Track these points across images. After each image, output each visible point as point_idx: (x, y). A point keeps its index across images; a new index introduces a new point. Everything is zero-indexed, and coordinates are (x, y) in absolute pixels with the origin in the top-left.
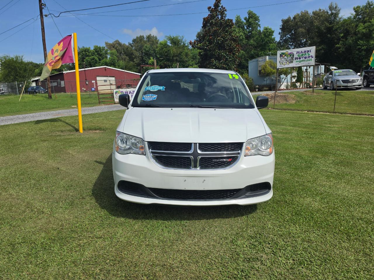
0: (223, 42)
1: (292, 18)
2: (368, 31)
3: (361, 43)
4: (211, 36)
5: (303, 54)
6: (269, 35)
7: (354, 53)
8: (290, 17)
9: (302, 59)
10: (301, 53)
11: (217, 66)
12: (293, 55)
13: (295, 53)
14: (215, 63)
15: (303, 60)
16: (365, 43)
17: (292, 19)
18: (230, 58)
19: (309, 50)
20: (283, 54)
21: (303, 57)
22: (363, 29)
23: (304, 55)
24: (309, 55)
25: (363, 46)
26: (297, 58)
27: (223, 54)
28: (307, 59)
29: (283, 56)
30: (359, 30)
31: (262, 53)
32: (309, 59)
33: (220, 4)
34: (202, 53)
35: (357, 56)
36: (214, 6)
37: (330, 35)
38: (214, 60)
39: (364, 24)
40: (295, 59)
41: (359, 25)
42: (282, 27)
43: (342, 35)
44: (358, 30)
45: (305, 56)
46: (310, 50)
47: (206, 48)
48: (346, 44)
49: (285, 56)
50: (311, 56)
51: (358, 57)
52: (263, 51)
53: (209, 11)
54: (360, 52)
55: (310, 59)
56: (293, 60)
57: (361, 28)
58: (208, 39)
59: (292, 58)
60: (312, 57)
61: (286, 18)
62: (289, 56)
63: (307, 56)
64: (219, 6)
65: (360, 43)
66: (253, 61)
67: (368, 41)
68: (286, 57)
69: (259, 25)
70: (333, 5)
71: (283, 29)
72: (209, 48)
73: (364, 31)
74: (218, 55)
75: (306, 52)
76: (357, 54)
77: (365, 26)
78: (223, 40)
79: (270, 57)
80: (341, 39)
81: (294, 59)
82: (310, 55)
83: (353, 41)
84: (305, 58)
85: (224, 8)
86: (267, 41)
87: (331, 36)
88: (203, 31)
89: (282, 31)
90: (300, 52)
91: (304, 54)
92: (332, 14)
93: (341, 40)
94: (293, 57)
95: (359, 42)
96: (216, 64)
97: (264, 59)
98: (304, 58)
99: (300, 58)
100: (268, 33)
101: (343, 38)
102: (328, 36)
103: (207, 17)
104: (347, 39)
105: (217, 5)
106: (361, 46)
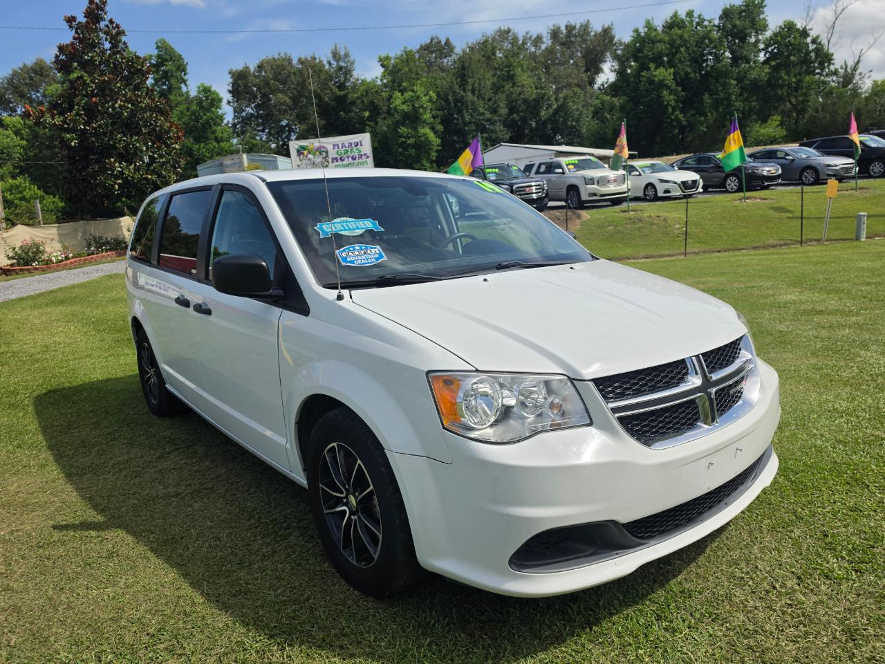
0: (132, 114)
1: (252, 69)
2: (411, 108)
3: (405, 132)
4: (93, 95)
5: (348, 151)
6: (212, 105)
7: (396, 152)
8: (247, 68)
9: (346, 162)
10: (342, 147)
11: (127, 178)
12: (327, 152)
13: (330, 148)
14: (119, 169)
15: (349, 164)
16: (411, 131)
17: (252, 72)
18: (161, 156)
19: (357, 140)
20: (304, 148)
21: (348, 157)
22: (403, 103)
23: (349, 153)
24: (360, 151)
25: (409, 138)
26: (336, 158)
27: (138, 145)
28: (357, 161)
29: (303, 154)
30: (396, 106)
31: (200, 148)
32: (361, 161)
33: (106, 13)
34: (75, 143)
35: (401, 158)
36: (85, 17)
37: (344, 112)
38: (115, 162)
39: (402, 95)
40: (333, 162)
41: (394, 96)
42: (233, 87)
43: (367, 114)
44: (394, 105)
45: (353, 154)
46: (361, 142)
47: (85, 128)
48: (377, 133)
49: (309, 153)
50: (365, 155)
51: (404, 159)
52: (203, 142)
53: (71, 27)
54: (406, 150)
55: (364, 160)
56: (328, 162)
57: (398, 102)
58: (85, 103)
59: (325, 158)
60: (368, 157)
61: (239, 67)
62: (317, 153)
63: (357, 154)
64: (103, 19)
65: (402, 132)
66: (209, 165)
67: (415, 129)
68: (310, 156)
69: (184, 81)
70: (338, 48)
71: (235, 92)
72: (95, 128)
73: (404, 107)
74: (126, 148)
75: (353, 146)
76: (402, 154)
77: (404, 98)
78: (133, 108)
79: (249, 157)
80: (368, 123)
81: (330, 160)
82: (362, 153)
83: (388, 127)
84: (354, 159)
85: (117, 26)
86: (207, 120)
87: (347, 115)
88: (8, 84)
89: (233, 96)
90: (340, 146)
91: (349, 149)
92: (340, 68)
93: (368, 125)
94: (327, 156)
95: (400, 130)
96: (122, 173)
97: (236, 160)
98: (350, 159)
99: (342, 160)
100: (209, 100)
101: (370, 121)
102: (341, 115)
103: (68, 43)
104: (376, 123)
105: (94, 14)
106: (404, 137)
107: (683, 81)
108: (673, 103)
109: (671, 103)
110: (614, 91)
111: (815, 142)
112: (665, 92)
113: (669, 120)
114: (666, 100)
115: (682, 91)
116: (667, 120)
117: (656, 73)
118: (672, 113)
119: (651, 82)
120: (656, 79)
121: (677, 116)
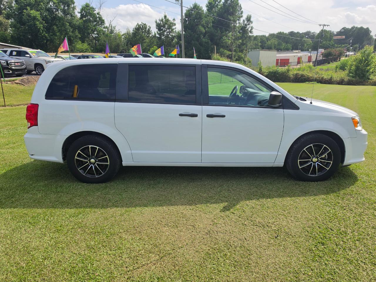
107: (44, 19)
108: (42, 28)
109: (41, 28)
110: (7, 16)
111: (123, 55)
112: (37, 22)
113: (41, 36)
114: (38, 26)
115: (45, 23)
116: (40, 36)
117: (32, 12)
118: (42, 33)
119: (29, 16)
120: (32, 15)
121: (44, 34)
